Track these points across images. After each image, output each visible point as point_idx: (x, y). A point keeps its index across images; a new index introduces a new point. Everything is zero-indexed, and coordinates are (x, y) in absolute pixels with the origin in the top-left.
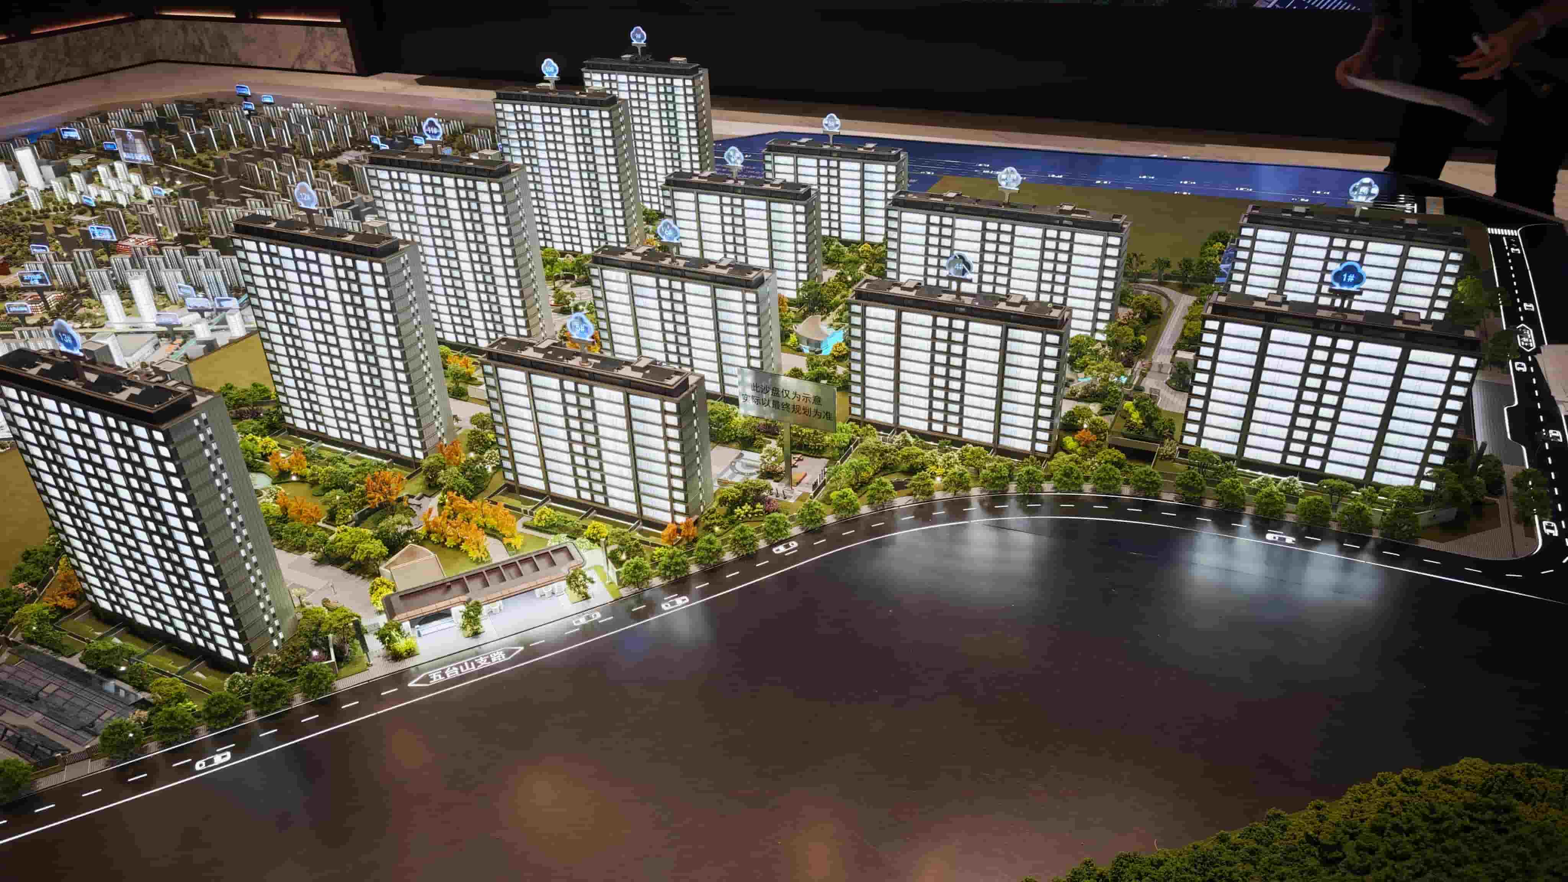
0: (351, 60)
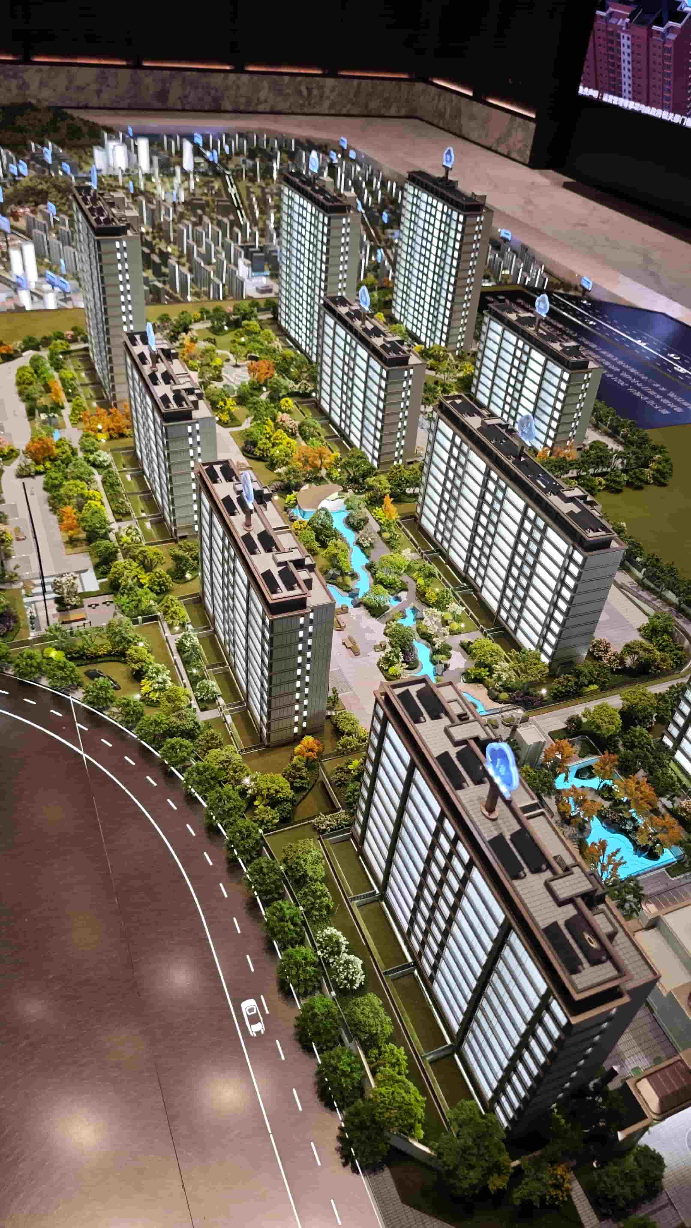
0: (528, 153)
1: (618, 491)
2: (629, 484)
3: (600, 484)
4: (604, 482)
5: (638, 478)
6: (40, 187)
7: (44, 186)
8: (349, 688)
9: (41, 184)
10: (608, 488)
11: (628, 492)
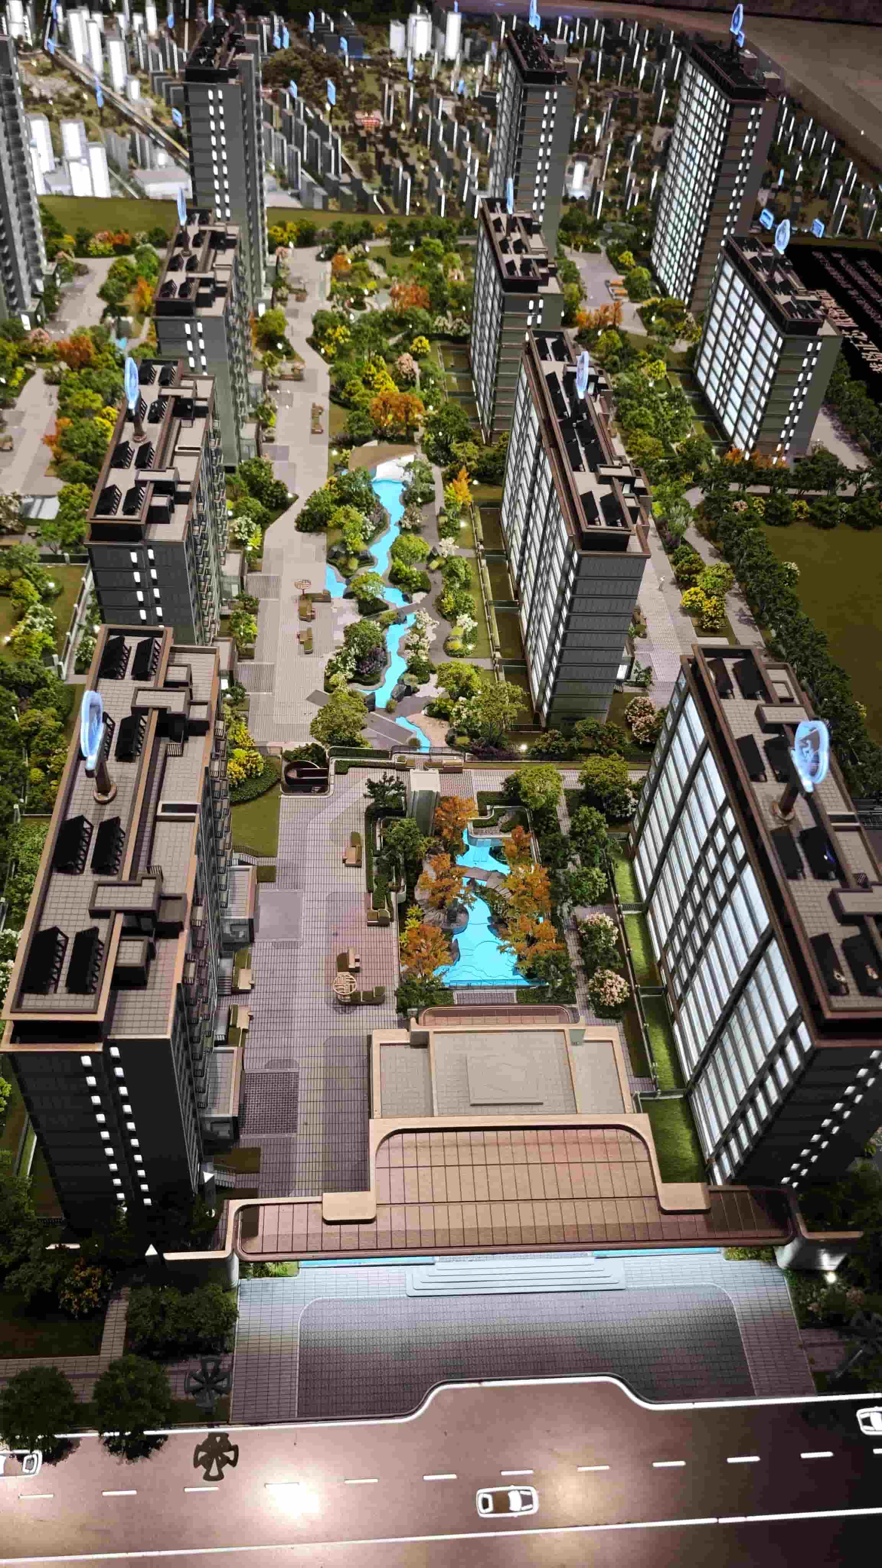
1: (827, 526)
2: (849, 520)
3: (801, 509)
4: (806, 508)
5: (863, 512)
6: (294, 63)
7: (300, 62)
8: (270, 689)
9: (296, 59)
10: (812, 519)
11: (844, 532)
